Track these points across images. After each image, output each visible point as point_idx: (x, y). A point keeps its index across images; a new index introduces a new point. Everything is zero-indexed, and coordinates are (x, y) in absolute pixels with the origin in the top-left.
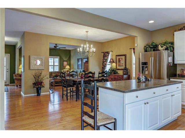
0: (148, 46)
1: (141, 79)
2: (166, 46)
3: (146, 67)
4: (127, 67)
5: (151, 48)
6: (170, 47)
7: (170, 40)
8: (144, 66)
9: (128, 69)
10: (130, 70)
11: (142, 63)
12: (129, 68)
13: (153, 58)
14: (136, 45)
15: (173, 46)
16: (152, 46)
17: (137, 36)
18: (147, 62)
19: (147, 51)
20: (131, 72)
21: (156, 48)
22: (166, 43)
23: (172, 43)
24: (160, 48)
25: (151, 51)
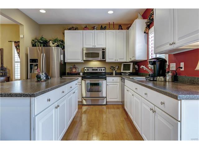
0: (37, 41)
1: (41, 77)
2: (57, 43)
3: (36, 66)
4: (5, 66)
5: (40, 43)
6: (61, 45)
7: (60, 38)
8: (32, 64)
9: (6, 69)
10: (9, 70)
11: (30, 59)
12: (9, 67)
13: (44, 54)
14: (21, 36)
15: (64, 44)
16: (42, 42)
17: (23, 25)
18: (37, 59)
19: (35, 46)
20: (11, 73)
21: (46, 44)
22: (56, 40)
23: (63, 42)
24: (51, 44)
25: (40, 46)
